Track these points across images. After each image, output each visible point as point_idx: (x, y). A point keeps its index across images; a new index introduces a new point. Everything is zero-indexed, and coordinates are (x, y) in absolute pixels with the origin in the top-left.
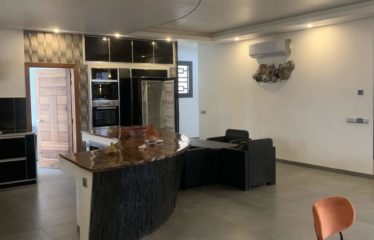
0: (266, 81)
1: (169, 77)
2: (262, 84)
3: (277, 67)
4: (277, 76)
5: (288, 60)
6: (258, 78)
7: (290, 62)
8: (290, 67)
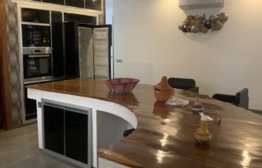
0: (195, 31)
1: (97, 24)
2: (188, 34)
3: (207, 18)
4: (208, 27)
5: (221, 11)
6: (185, 29)
7: (223, 14)
8: (223, 19)
